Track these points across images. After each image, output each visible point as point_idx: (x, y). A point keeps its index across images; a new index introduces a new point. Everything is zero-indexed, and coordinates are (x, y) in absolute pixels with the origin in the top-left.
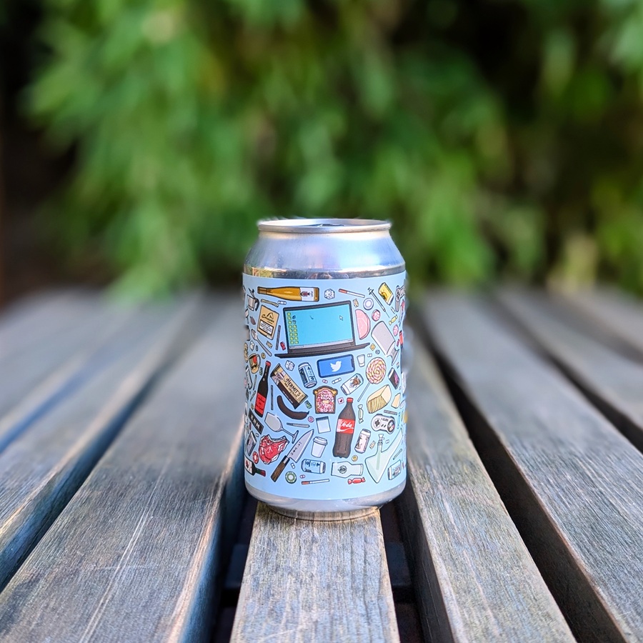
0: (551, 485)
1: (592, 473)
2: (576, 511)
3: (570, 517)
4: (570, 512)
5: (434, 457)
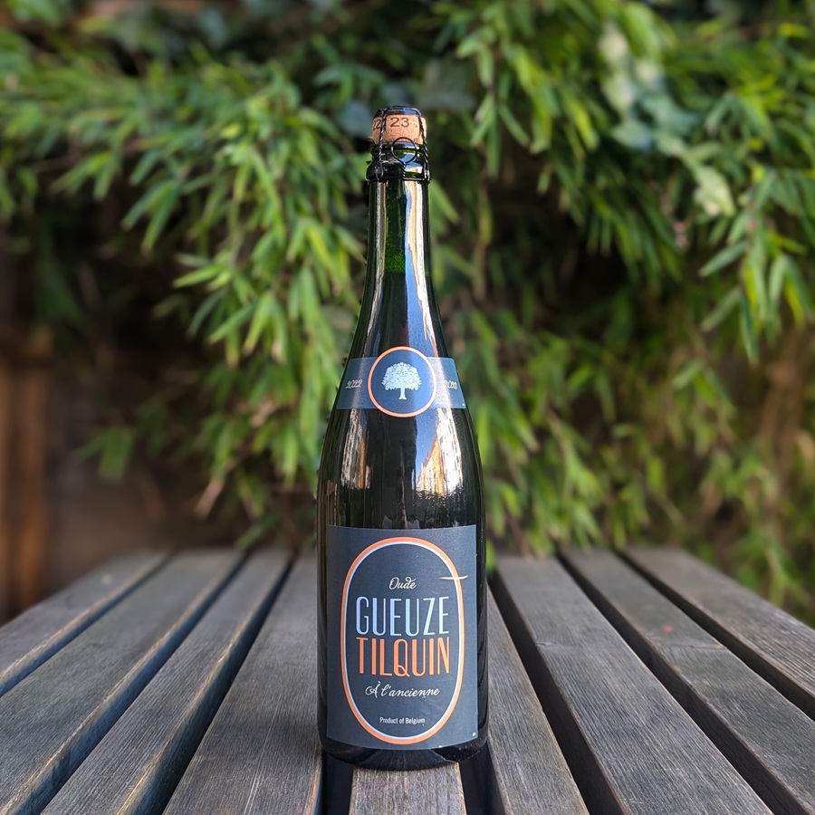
0: (612, 753)
1: (650, 742)
2: (630, 775)
3: (624, 779)
4: (624, 774)
5: (510, 728)
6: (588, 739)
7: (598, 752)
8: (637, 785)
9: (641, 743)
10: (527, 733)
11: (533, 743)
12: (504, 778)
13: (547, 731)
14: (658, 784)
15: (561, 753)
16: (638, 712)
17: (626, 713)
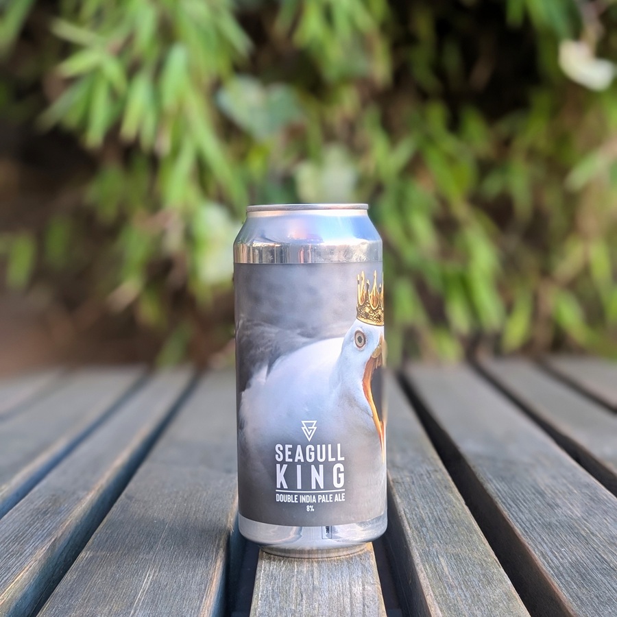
0: (546, 543)
1: (587, 533)
2: (568, 564)
3: (561, 568)
4: (562, 564)
5: (430, 520)
6: (518, 530)
7: (530, 542)
8: (577, 575)
9: (578, 535)
10: (449, 525)
11: (456, 534)
12: (425, 569)
13: (471, 524)
14: (600, 573)
15: (487, 544)
16: (572, 505)
17: (557, 505)
